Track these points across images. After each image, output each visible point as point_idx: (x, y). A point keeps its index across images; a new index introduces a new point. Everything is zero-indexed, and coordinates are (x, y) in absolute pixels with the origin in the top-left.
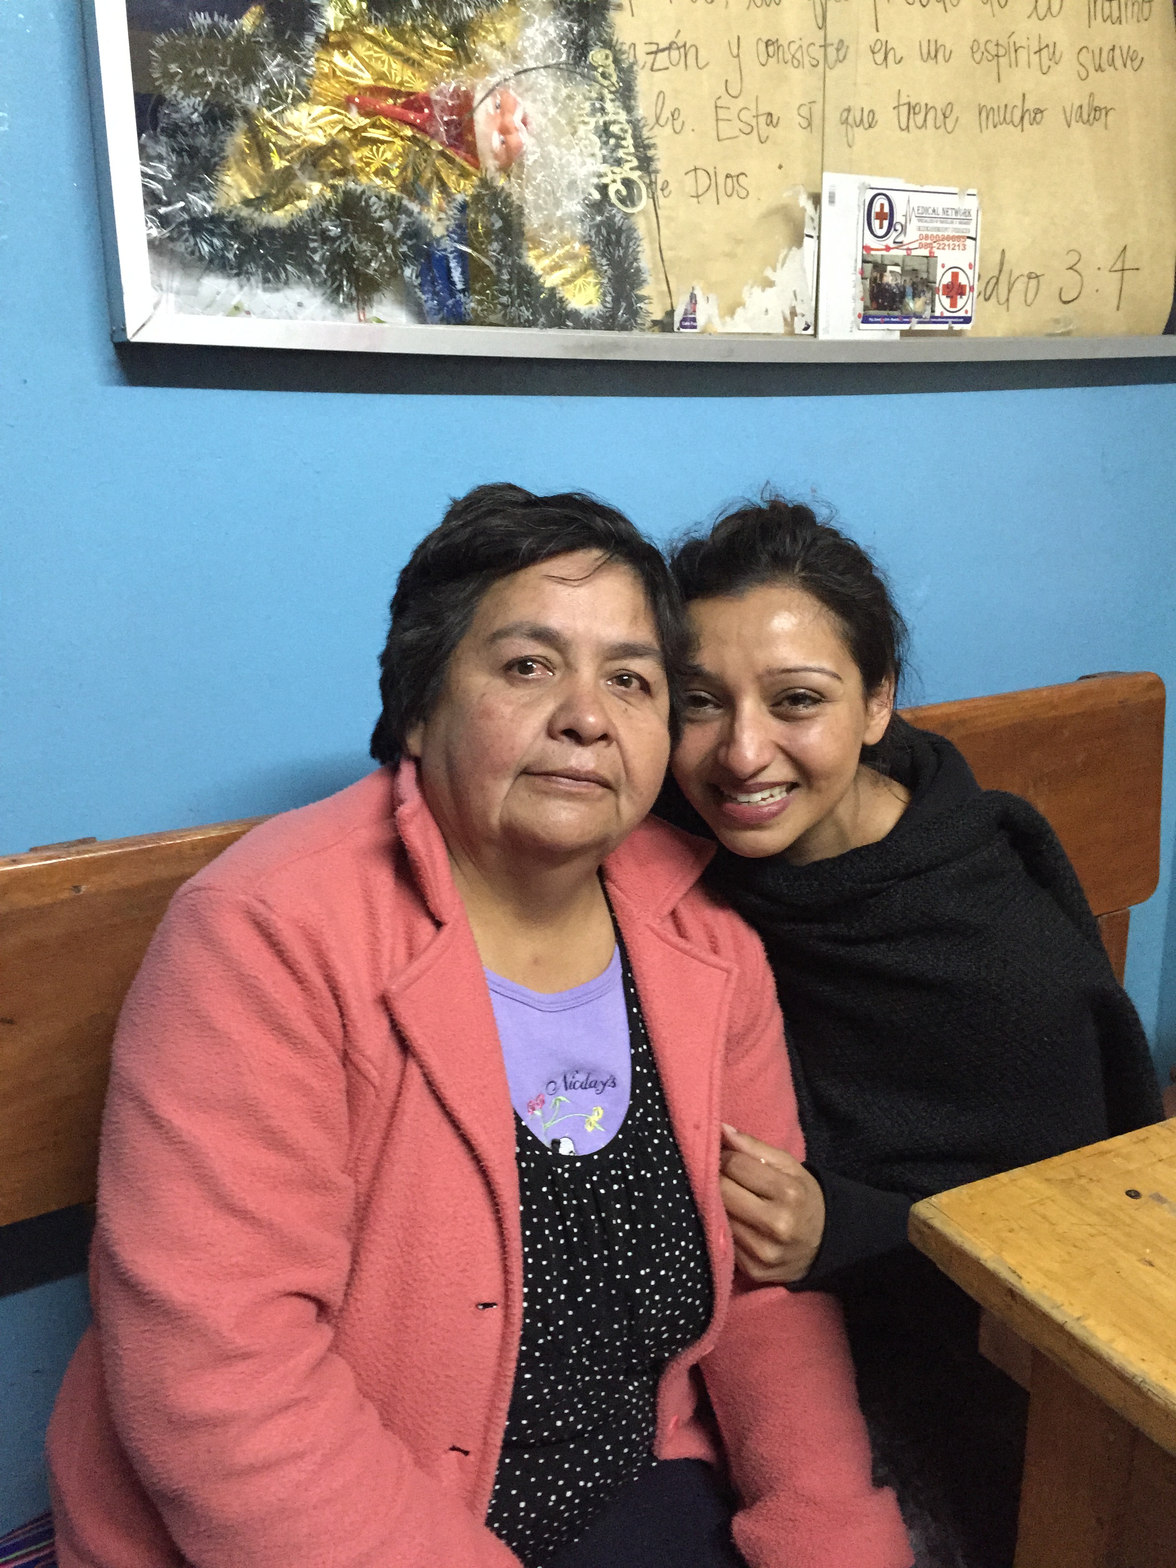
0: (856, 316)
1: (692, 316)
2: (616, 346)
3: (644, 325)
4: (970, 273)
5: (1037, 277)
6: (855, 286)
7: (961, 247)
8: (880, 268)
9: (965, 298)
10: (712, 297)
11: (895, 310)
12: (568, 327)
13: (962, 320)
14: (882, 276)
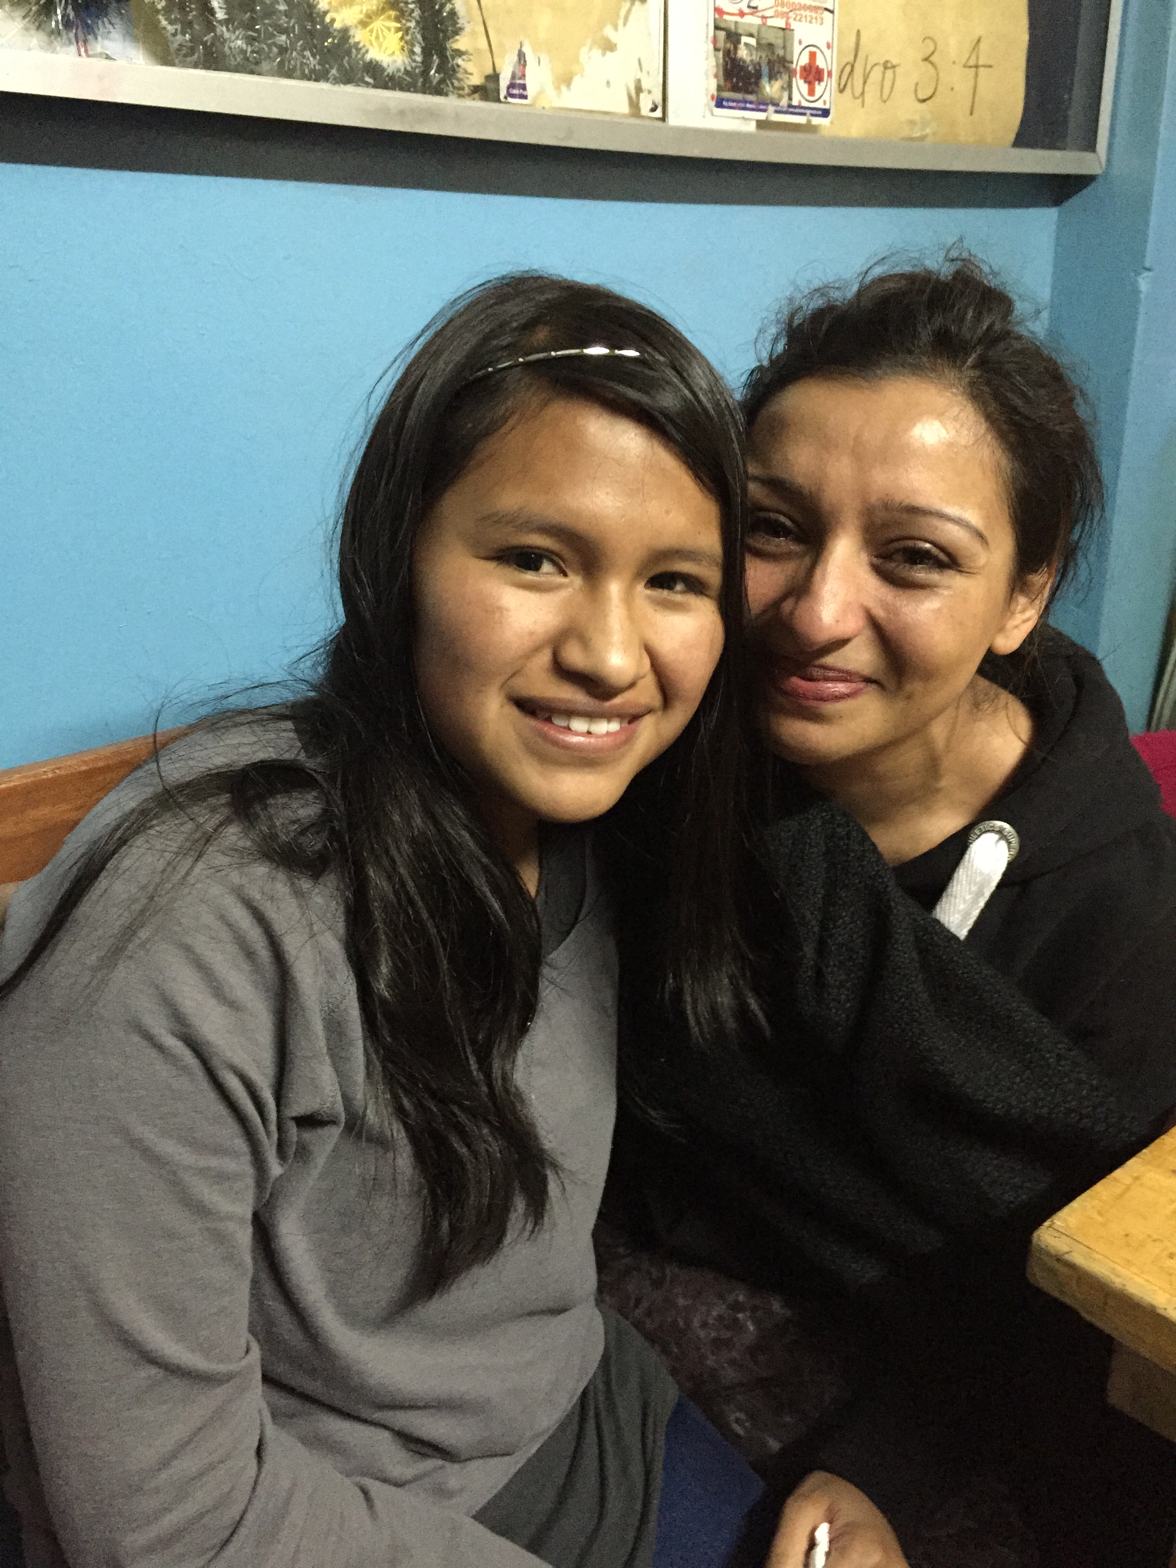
0: (709, 97)
1: (521, 82)
2: (432, 114)
3: (463, 89)
4: (828, 53)
5: (894, 67)
6: (707, 59)
7: (819, 21)
8: (733, 37)
9: (823, 84)
10: (545, 59)
11: (751, 93)
12: (367, 84)
13: (820, 113)
14: (736, 49)
